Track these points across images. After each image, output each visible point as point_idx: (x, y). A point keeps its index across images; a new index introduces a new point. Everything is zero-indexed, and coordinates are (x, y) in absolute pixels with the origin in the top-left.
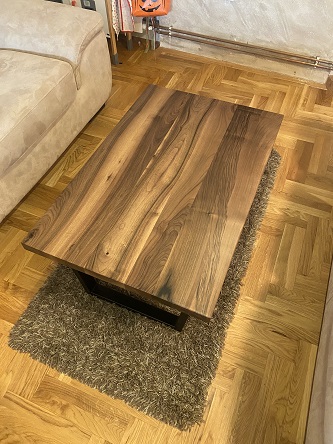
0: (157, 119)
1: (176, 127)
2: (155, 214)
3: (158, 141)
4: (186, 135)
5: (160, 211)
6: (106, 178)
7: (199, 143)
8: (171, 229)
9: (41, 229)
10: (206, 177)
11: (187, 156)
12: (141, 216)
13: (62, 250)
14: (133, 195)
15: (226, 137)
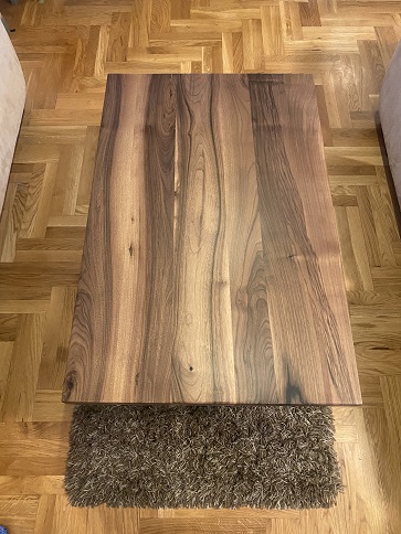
0: (149, 131)
1: (182, 137)
2: (222, 284)
3: (169, 166)
4: (201, 144)
5: (227, 276)
6: (127, 252)
7: (226, 151)
8: (254, 299)
9: (80, 369)
10: (260, 202)
11: (219, 178)
12: (206, 294)
13: (127, 388)
14: (179, 265)
15: (257, 131)
